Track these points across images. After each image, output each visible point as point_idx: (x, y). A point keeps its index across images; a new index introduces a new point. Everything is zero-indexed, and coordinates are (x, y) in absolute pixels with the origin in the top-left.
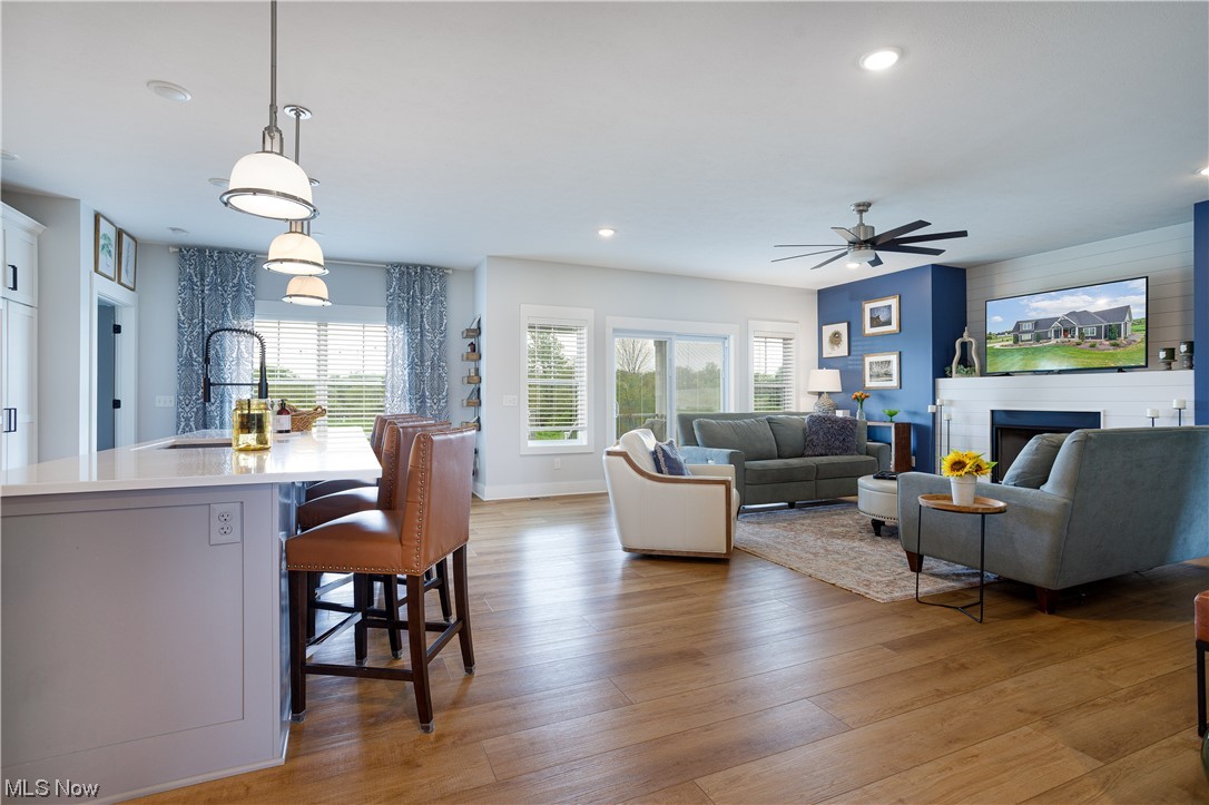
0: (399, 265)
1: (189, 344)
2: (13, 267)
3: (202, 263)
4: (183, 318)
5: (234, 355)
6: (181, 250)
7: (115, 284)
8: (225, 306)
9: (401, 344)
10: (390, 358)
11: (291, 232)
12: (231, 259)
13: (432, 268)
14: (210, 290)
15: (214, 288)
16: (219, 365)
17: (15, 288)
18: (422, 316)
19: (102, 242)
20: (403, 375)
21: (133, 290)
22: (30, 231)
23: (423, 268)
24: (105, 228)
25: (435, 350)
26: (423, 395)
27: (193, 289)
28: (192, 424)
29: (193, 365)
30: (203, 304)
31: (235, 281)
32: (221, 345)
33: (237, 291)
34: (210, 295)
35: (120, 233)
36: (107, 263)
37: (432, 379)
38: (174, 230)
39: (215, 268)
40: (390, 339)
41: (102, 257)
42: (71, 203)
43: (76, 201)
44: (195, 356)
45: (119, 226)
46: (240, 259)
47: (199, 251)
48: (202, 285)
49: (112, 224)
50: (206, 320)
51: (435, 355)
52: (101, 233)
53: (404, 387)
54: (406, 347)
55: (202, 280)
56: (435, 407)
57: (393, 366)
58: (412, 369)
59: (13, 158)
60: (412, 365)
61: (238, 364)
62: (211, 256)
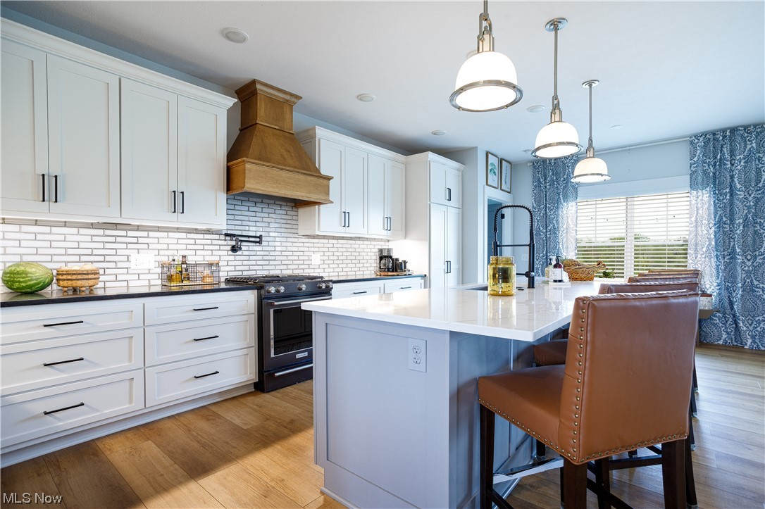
0: (704, 134)
1: (538, 221)
2: (449, 189)
3: (545, 169)
4: (535, 206)
5: (565, 227)
6: (534, 164)
7: (499, 191)
8: (559, 195)
9: (706, 206)
10: (693, 219)
11: (551, 123)
12: (562, 162)
13: (746, 127)
14: (550, 185)
15: (552, 184)
16: (555, 233)
17: (449, 200)
18: (732, 177)
19: (490, 168)
20: (708, 233)
21: (509, 193)
22: (458, 170)
23: (733, 130)
24: (492, 159)
25: (749, 208)
26: (734, 252)
27: (540, 187)
28: (540, 272)
29: (540, 235)
30: (546, 195)
31: (565, 177)
32: (557, 221)
33: (566, 183)
34: (550, 189)
35: (501, 160)
36: (493, 180)
37: (744, 235)
38: (525, 151)
39: (552, 170)
40: (694, 202)
41: (490, 176)
42: (473, 150)
43: (476, 148)
44: (541, 229)
45: (500, 157)
46: (568, 161)
47: (543, 161)
48: (545, 183)
49: (496, 156)
50: (548, 205)
51: (749, 212)
52: (489, 163)
53: (710, 244)
54: (712, 208)
55: (545, 179)
56: (749, 263)
57: (696, 227)
58: (719, 227)
59: (444, 133)
60: (720, 224)
61: (567, 233)
62: (550, 163)
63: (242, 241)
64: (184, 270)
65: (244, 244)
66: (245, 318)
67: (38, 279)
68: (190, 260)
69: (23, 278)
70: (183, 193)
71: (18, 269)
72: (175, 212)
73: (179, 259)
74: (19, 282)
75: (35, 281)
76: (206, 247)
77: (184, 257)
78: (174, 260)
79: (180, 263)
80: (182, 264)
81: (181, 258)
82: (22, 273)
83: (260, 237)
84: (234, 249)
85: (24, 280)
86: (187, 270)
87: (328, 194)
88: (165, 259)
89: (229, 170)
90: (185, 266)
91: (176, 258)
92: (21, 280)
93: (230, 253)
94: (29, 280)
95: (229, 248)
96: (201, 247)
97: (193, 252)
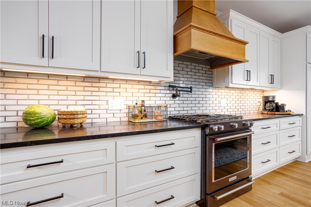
63: (179, 91)
64: (143, 111)
65: (181, 92)
66: (193, 151)
67: (43, 118)
68: (147, 104)
69: (33, 117)
70: (144, 53)
71: (30, 111)
72: (139, 67)
73: (140, 103)
74: (30, 120)
75: (40, 120)
76: (157, 95)
77: (143, 101)
78: (137, 104)
79: (140, 106)
80: (141, 106)
81: (141, 102)
82: (32, 114)
83: (191, 88)
84: (174, 96)
85: (33, 119)
86: (145, 111)
87: (244, 55)
88: (130, 103)
89: (175, 37)
90: (143, 108)
91: (138, 102)
92: (32, 119)
93: (171, 99)
94: (37, 119)
95: (171, 95)
96: (154, 95)
97: (149, 98)
